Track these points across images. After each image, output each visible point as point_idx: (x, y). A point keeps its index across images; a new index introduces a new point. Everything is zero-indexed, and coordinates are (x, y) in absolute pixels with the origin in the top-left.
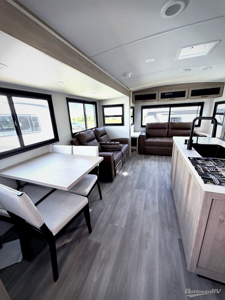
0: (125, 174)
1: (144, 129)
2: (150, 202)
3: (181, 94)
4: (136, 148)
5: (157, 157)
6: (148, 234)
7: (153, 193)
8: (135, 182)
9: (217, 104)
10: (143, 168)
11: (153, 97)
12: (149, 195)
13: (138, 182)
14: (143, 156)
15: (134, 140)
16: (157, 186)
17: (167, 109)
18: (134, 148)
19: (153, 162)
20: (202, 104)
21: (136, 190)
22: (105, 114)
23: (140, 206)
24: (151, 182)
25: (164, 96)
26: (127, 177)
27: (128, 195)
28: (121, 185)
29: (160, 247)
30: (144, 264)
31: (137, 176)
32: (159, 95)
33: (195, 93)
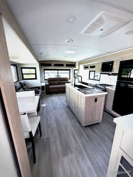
0: (44, 105)
1: (47, 81)
2: (62, 113)
3: (62, 65)
4: (45, 91)
5: (56, 95)
6: (66, 124)
7: (62, 110)
8: (51, 107)
9: (75, 70)
10: (52, 101)
11: (50, 65)
12: (60, 111)
13: (53, 108)
14: (49, 95)
15: (43, 87)
16: (62, 107)
17: (57, 71)
18: (43, 91)
19: (55, 97)
20: (70, 70)
21: (54, 111)
22: (23, 73)
23: (59, 116)
24: (59, 106)
25: (55, 65)
26: (46, 106)
27: (51, 114)
28: (45, 111)
29: (73, 126)
30: (70, 133)
31: (51, 105)
32: (53, 65)
33: (68, 65)
